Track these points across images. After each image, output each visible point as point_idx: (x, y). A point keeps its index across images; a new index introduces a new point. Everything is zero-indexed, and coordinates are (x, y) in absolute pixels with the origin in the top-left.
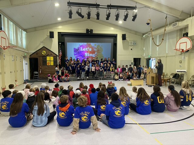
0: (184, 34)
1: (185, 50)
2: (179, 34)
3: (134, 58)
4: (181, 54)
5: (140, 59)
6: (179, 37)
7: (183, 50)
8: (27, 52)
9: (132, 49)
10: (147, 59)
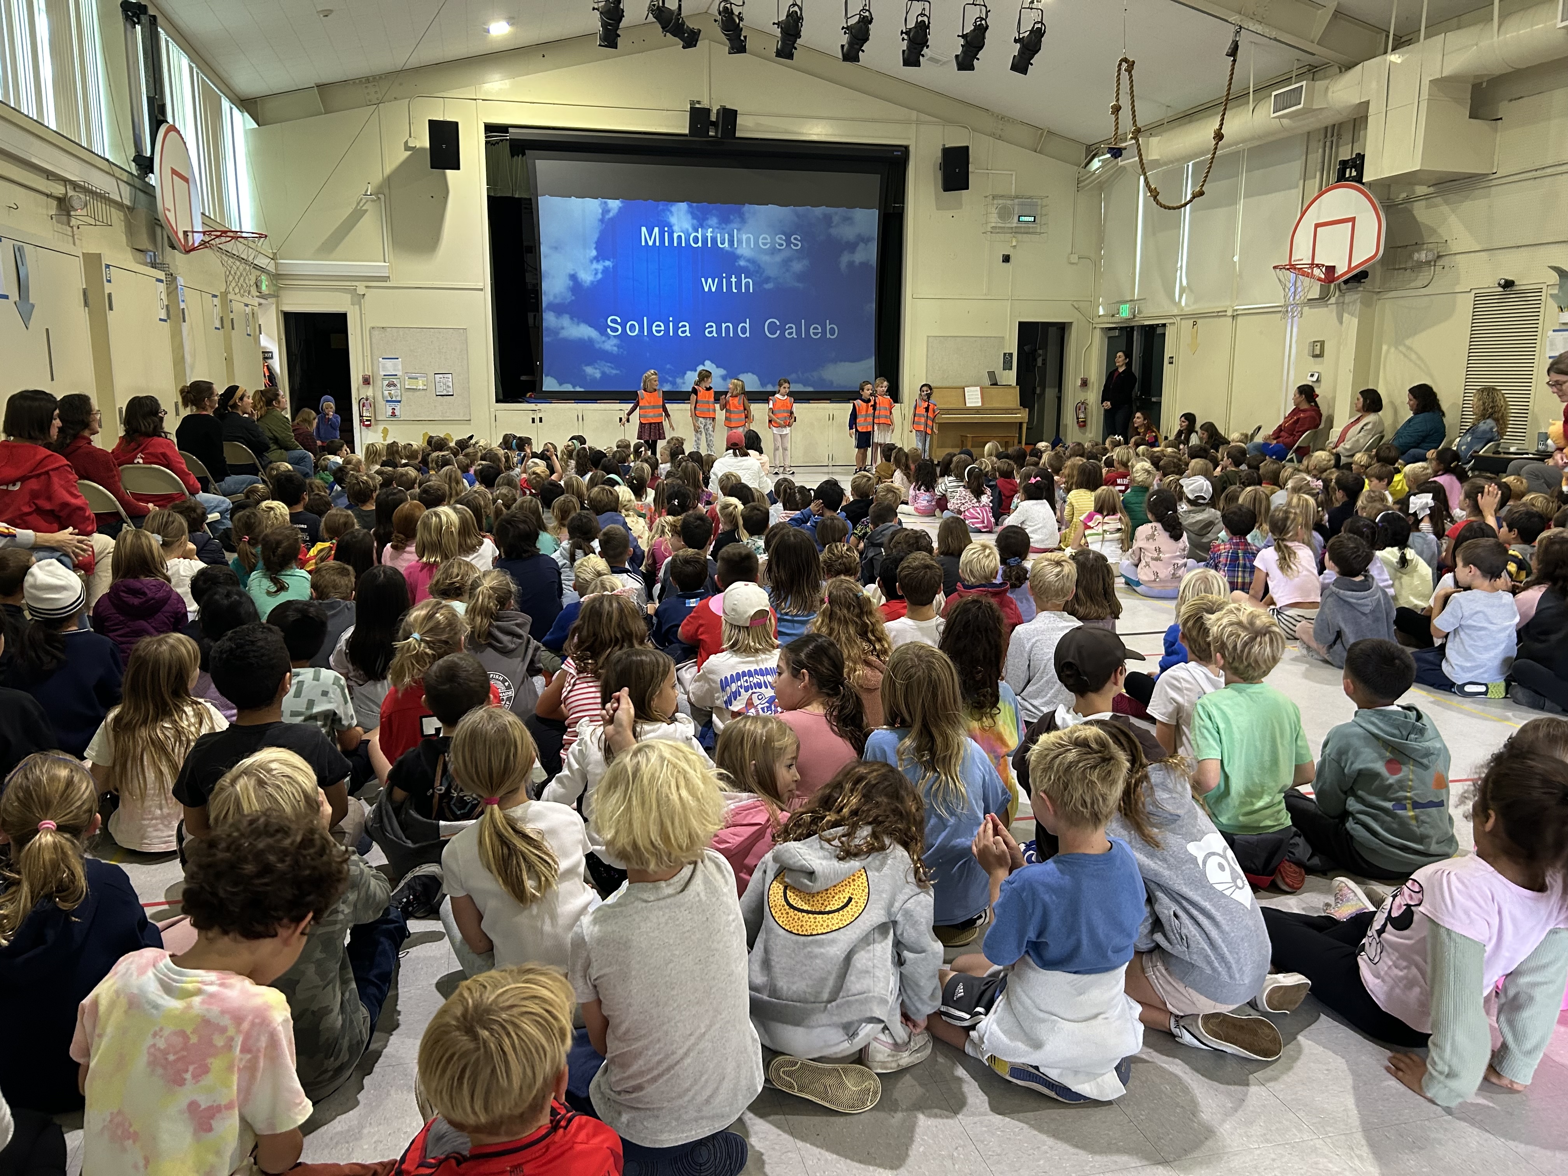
0: (1344, 164)
1: (1342, 269)
2: (1316, 157)
3: (1022, 325)
4: (1323, 298)
5: (1062, 328)
6: (1314, 185)
7: (1331, 269)
8: (271, 268)
9: (1012, 259)
10: (1110, 329)
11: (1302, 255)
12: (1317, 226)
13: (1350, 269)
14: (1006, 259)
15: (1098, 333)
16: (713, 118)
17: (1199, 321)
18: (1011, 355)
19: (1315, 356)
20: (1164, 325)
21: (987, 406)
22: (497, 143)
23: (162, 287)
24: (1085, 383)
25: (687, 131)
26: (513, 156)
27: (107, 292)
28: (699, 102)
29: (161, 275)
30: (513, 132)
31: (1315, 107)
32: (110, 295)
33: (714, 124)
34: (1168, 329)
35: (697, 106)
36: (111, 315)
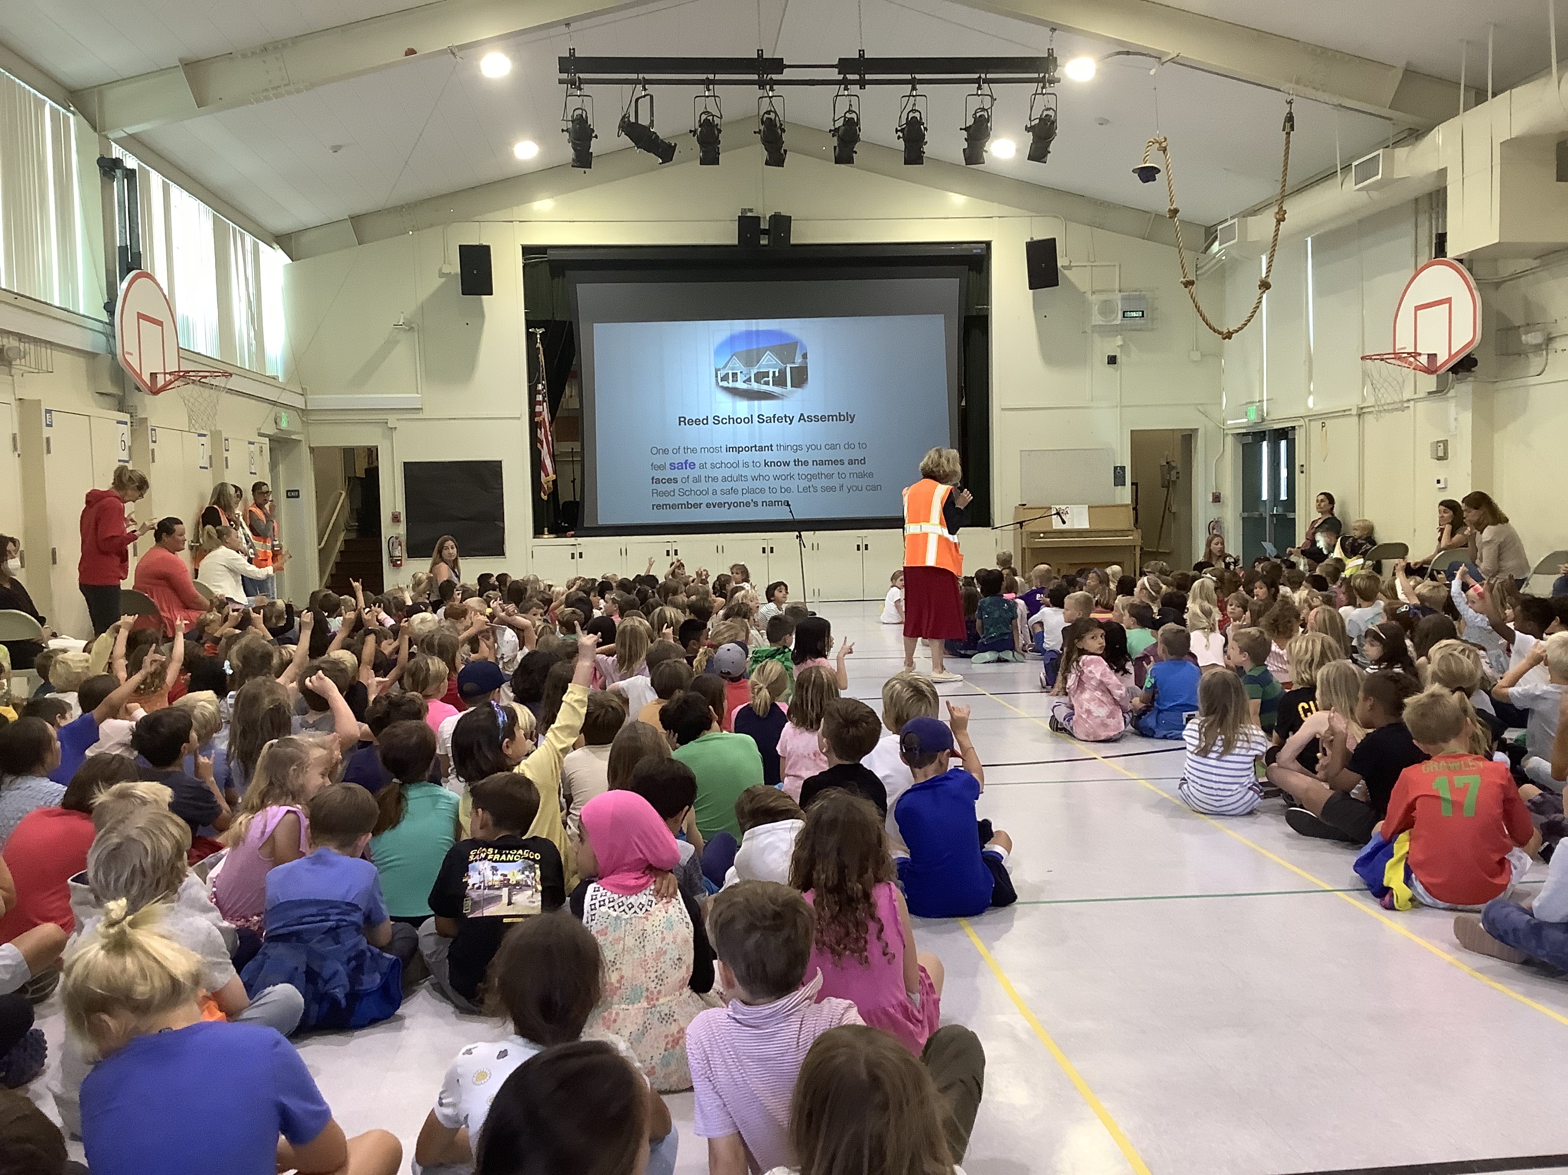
1: (1443, 357)
2: (1424, 230)
3: (1134, 434)
4: (1442, 391)
5: (1187, 436)
7: (1433, 358)
8: (299, 402)
9: (1118, 360)
10: (1244, 434)
11: (1404, 343)
12: (1418, 308)
13: (1451, 357)
14: (1112, 360)
15: (1229, 440)
16: (764, 225)
17: (1327, 422)
18: (1123, 468)
19: (1439, 459)
20: (1293, 428)
21: (1095, 527)
22: (536, 263)
23: (126, 429)
24: (1217, 498)
25: (736, 242)
26: (553, 278)
27: (45, 436)
28: (751, 210)
29: (126, 417)
30: (551, 255)
31: (1395, 177)
32: (48, 439)
33: (765, 232)
34: (1297, 432)
35: (749, 214)
36: (48, 459)
